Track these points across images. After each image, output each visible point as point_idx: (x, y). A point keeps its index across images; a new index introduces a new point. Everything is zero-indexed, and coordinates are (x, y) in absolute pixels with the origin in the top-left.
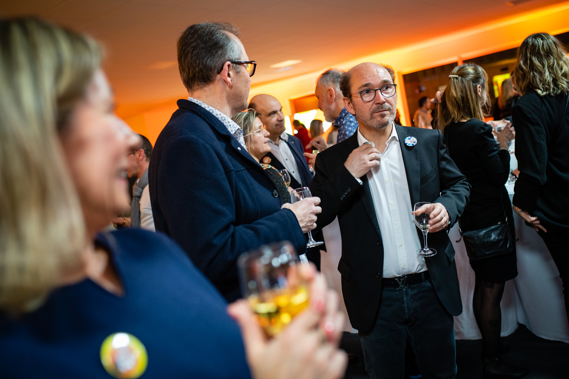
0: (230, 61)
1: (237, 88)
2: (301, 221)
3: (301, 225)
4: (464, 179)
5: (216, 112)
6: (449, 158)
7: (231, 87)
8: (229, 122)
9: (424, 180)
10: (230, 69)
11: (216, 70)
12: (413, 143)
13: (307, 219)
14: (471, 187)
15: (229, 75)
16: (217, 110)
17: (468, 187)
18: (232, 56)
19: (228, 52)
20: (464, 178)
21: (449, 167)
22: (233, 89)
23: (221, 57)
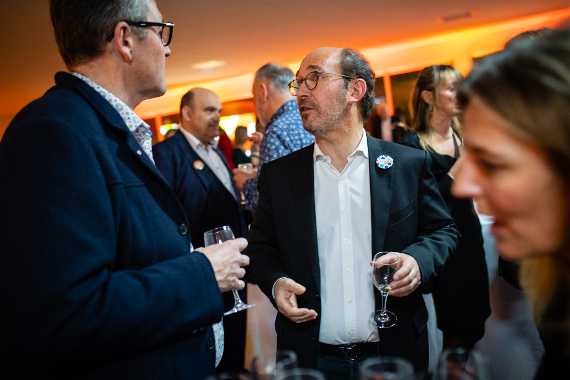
0: (127, 21)
1: (140, 63)
2: (220, 271)
3: (218, 277)
4: (453, 225)
5: (110, 96)
6: (437, 191)
7: (130, 62)
8: (127, 113)
9: (395, 216)
10: (127, 33)
11: (104, 36)
12: (387, 165)
13: (228, 270)
14: (461, 236)
15: (126, 43)
16: (111, 94)
17: (456, 236)
18: (129, 13)
19: (123, 7)
20: (452, 223)
21: (434, 204)
22: (134, 64)
23: (112, 15)
